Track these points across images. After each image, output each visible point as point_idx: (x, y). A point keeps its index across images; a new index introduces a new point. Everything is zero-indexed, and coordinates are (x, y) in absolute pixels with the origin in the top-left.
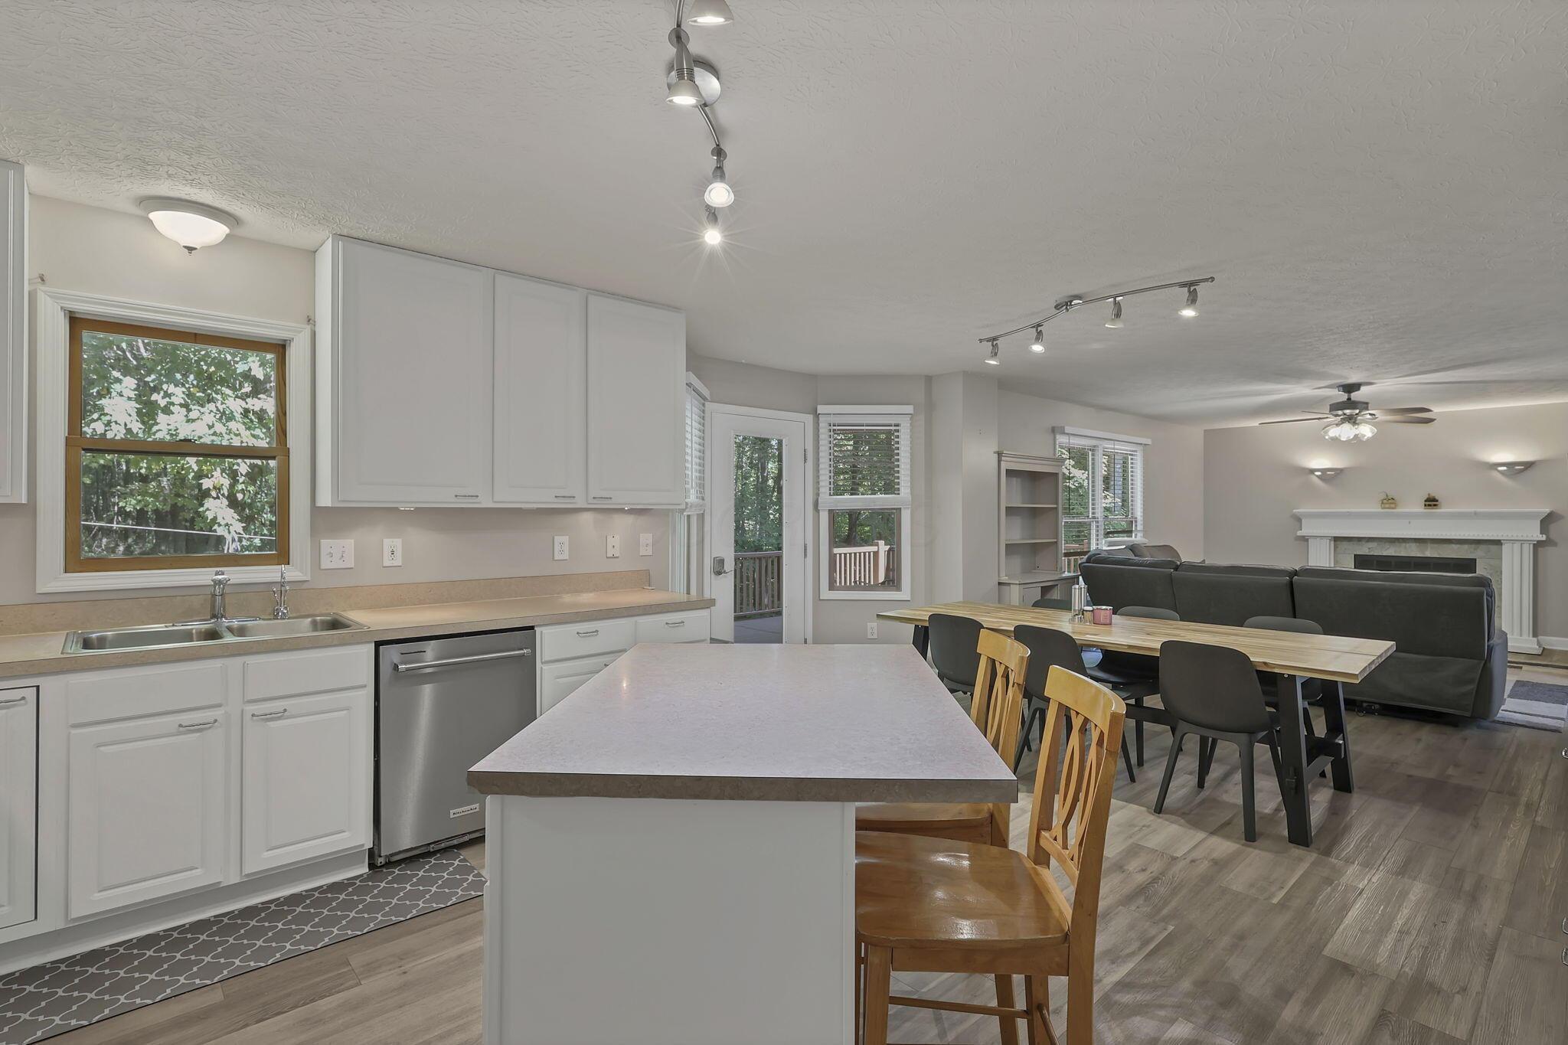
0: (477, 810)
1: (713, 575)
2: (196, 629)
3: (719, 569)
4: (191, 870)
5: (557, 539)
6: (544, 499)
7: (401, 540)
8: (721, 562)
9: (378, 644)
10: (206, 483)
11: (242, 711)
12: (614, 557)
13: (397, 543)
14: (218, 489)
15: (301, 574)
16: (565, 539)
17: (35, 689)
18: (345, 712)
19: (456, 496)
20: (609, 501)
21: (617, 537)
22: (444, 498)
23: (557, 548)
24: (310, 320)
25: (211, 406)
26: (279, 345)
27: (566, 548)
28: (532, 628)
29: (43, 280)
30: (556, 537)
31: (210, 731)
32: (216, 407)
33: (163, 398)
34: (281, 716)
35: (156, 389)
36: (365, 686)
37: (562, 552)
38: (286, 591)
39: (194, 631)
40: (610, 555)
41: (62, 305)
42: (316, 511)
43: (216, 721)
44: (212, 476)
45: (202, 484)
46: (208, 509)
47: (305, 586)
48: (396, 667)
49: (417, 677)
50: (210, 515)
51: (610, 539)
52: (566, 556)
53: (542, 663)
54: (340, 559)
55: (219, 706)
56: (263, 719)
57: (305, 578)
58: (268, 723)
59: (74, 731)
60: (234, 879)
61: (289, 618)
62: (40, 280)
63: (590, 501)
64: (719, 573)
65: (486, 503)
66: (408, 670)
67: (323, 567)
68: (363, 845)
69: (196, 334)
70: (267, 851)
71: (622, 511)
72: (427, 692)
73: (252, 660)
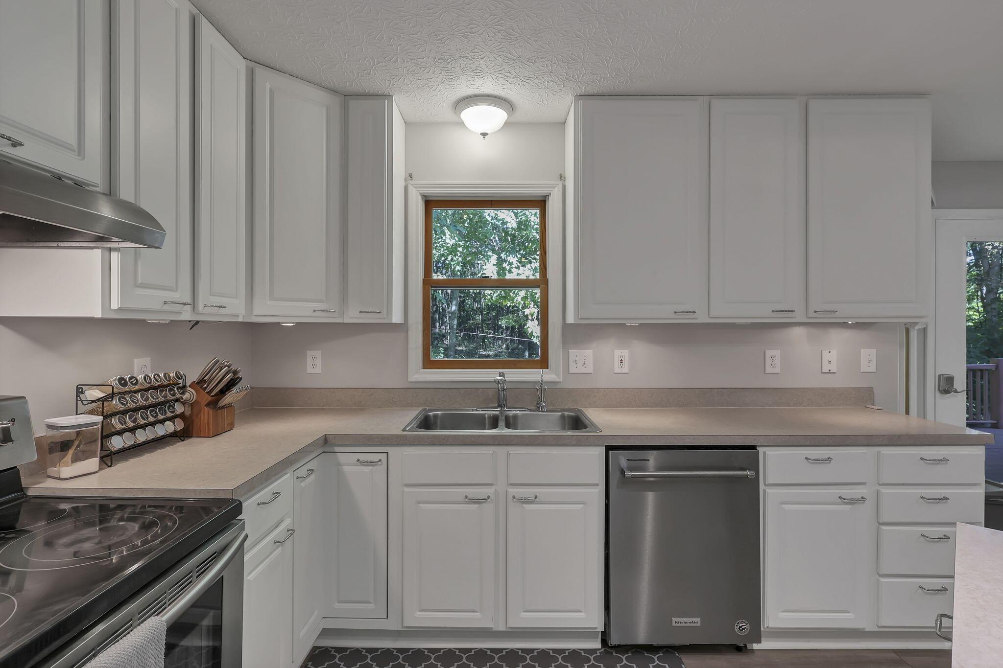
0: (699, 624)
1: (938, 394)
2: (488, 414)
3: (946, 385)
4: (473, 612)
5: (769, 353)
6: (762, 313)
7: (628, 351)
8: (950, 380)
9: (609, 448)
10: (527, 311)
11: (507, 491)
12: (830, 372)
13: (625, 353)
14: (532, 315)
15: (555, 376)
16: (777, 353)
17: (386, 454)
18: (581, 506)
19: (675, 312)
20: (833, 315)
21: (834, 352)
22: (664, 314)
23: (768, 362)
24: (562, 177)
25: (528, 266)
26: (542, 200)
27: (778, 362)
28: (753, 448)
29: (411, 178)
30: (767, 351)
31: (484, 504)
32: (531, 266)
33: (508, 265)
34: (534, 501)
35: (505, 261)
36: (598, 485)
37: (773, 365)
38: (545, 389)
39: (486, 416)
40: (825, 370)
41: (420, 192)
42: (565, 326)
43: (489, 497)
44: (530, 308)
45: (524, 312)
46: (528, 327)
47: (558, 386)
48: (623, 472)
49: (642, 484)
50: (529, 331)
51: (825, 353)
52: (777, 370)
53: (765, 485)
54: (583, 366)
55: (492, 485)
56: (521, 502)
57: (557, 380)
58: (524, 505)
59: (407, 489)
60: (502, 628)
61: (547, 411)
62: (410, 178)
63: (810, 316)
64: (946, 392)
65: (702, 318)
66: (634, 477)
67: (570, 372)
68: (596, 628)
69: (492, 201)
70: (524, 612)
71: (844, 325)
72: (650, 497)
73: (513, 450)
